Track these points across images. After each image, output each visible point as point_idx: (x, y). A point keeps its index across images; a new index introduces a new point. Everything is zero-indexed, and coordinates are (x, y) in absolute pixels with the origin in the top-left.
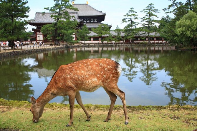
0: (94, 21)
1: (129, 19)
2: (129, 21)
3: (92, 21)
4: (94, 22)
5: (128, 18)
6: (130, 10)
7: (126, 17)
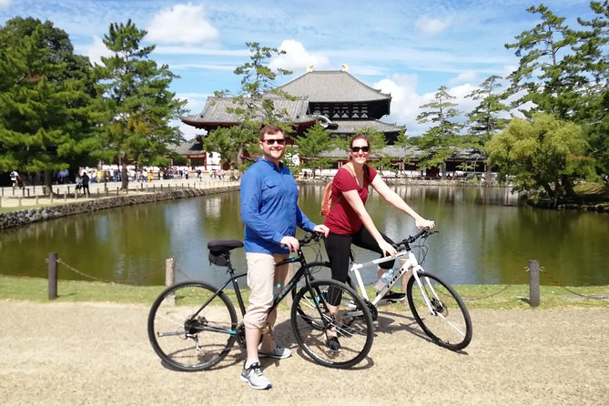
0: (360, 114)
1: (436, 116)
2: (435, 120)
3: (356, 116)
4: (360, 119)
5: (435, 113)
6: (439, 92)
7: (428, 110)
